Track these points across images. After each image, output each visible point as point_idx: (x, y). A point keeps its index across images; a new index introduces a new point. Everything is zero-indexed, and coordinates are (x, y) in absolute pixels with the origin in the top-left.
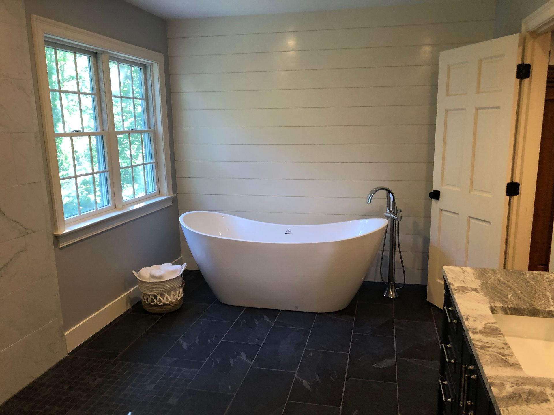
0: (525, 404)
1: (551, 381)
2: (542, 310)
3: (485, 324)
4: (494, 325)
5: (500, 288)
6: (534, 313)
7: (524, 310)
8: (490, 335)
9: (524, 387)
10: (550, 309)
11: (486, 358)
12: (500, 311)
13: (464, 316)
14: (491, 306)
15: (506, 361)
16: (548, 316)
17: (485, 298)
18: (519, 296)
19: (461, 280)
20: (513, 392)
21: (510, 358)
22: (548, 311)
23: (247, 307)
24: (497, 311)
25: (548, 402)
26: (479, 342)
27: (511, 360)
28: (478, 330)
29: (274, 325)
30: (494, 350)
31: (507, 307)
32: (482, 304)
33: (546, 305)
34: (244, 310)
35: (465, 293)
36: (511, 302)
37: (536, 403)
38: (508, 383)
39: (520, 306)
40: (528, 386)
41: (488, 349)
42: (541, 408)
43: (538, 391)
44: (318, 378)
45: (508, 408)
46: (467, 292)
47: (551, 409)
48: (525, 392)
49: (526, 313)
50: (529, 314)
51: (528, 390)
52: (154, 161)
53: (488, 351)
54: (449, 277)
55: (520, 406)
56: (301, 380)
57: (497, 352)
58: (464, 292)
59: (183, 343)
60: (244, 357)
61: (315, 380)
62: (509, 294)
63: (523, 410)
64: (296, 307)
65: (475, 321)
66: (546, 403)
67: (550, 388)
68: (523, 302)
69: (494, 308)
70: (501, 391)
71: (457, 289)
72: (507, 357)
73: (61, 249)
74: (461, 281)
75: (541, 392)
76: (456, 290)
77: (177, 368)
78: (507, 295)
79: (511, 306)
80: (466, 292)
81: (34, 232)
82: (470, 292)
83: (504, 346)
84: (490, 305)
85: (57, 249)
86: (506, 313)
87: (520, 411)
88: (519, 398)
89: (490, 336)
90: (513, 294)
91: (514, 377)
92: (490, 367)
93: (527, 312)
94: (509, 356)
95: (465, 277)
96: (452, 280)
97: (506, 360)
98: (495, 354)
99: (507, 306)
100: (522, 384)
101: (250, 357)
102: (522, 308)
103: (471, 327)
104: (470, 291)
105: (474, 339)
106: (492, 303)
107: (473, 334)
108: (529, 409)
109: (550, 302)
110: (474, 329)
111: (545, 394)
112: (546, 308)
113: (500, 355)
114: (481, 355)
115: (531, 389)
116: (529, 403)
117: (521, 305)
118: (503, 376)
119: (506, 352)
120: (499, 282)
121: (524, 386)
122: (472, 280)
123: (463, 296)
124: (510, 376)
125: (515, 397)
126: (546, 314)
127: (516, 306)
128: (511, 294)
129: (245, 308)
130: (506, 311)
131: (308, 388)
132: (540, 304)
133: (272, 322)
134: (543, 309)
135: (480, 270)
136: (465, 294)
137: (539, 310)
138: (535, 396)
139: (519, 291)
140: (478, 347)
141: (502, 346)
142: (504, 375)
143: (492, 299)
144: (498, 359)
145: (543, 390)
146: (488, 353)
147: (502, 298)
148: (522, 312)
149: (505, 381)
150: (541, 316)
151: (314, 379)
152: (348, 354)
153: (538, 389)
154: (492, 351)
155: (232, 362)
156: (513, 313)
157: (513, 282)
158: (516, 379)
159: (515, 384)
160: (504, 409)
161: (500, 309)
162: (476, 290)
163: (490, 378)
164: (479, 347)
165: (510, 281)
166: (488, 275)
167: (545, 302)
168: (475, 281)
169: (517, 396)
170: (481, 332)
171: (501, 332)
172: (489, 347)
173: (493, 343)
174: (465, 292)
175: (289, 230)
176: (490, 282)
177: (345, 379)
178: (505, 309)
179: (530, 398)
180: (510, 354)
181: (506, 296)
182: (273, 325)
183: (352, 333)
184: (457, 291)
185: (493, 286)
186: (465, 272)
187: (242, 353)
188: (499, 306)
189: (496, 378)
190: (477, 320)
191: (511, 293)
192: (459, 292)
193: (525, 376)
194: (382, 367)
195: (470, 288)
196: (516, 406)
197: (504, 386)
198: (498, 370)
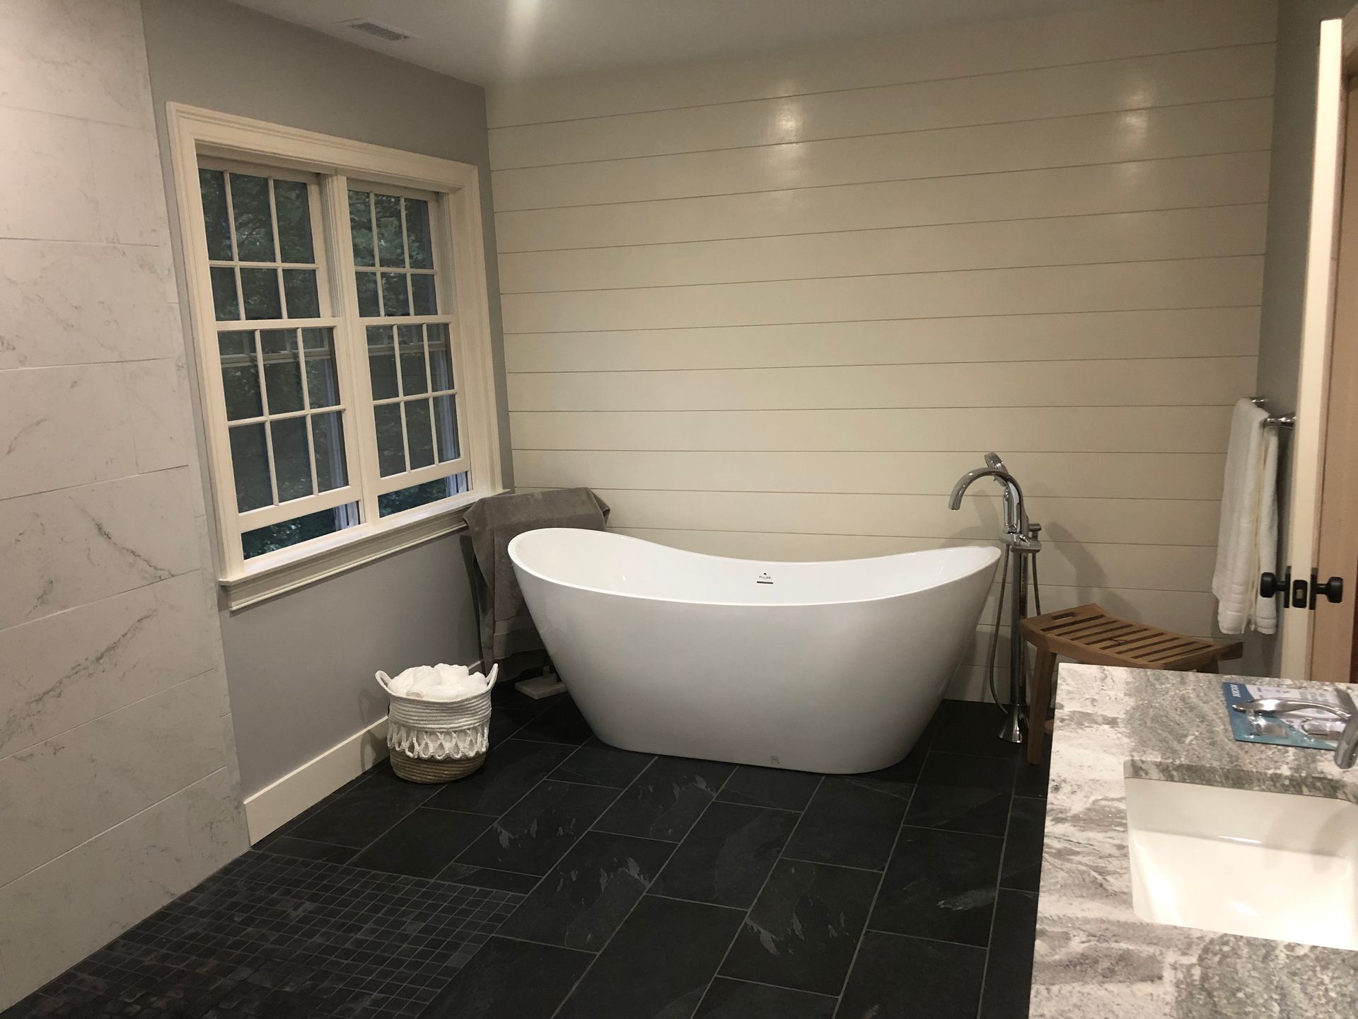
0: (1097, 982)
1: (1189, 935)
2: (1257, 772)
3: (1095, 802)
4: (1116, 804)
5: (1177, 717)
6: (1238, 779)
7: (1212, 770)
8: (1092, 825)
9: (1114, 945)
10: (1278, 772)
11: (1057, 877)
12: (1154, 773)
13: (1054, 781)
14: (1133, 761)
15: (1101, 885)
16: (1272, 788)
17: (1126, 740)
18: (1215, 739)
19: (1088, 697)
20: (1082, 955)
21: (1116, 879)
22: (1271, 775)
23: (661, 756)
24: (1147, 773)
25: (1159, 982)
26: (1059, 841)
27: (1114, 883)
28: (1069, 814)
29: (716, 799)
30: (1085, 860)
31: (1172, 763)
32: (1113, 754)
33: (1272, 760)
34: (654, 760)
35: (1081, 728)
36: (1188, 751)
37: (1125, 982)
38: (1082, 932)
39: (1203, 762)
40: (1125, 943)
41: (1071, 857)
42: (1132, 991)
43: (1144, 955)
44: (798, 926)
45: (1051, 987)
46: (1088, 727)
47: (1155, 998)
48: (1110, 956)
49: (1218, 778)
50: (1224, 781)
51: (1120, 952)
53: (1069, 860)
54: (1062, 690)
55: (1086, 983)
56: (756, 930)
57: (1091, 863)
58: (1082, 724)
59: (501, 832)
60: (634, 870)
61: (789, 930)
62: (1190, 733)
63: (1086, 995)
64: (774, 759)
65: (1074, 792)
66: (1149, 983)
67: (1179, 949)
68: (1216, 752)
69: (1140, 764)
70: (1053, 950)
71: (1067, 717)
72: (1109, 878)
73: (234, 613)
74: (1088, 699)
75: (1152, 958)
76: (1062, 720)
77: (478, 889)
78: (1186, 736)
79: (1183, 760)
80: (1087, 724)
81: (173, 576)
82: (1096, 726)
83: (1114, 851)
84: (1129, 758)
85: (226, 613)
86: (1171, 779)
87: (1079, 995)
88: (1090, 967)
89: (1092, 829)
90: (1201, 734)
91: (1102, 921)
92: (1054, 897)
93: (1220, 776)
94: (1116, 876)
95: (1103, 689)
96: (1066, 697)
97: (1104, 882)
98: (1084, 868)
99: (1170, 761)
100: (1113, 939)
101: (649, 870)
102: (1208, 765)
103: (1055, 807)
104: (1097, 723)
105: (1050, 834)
106: (1139, 752)
107: (1053, 823)
108: (1102, 993)
109: (1286, 755)
110: (1062, 812)
111: (1159, 962)
112: (1269, 769)
113: (1095, 871)
114: (1049, 869)
115: (1128, 950)
116: (1108, 979)
117: (1210, 760)
118: (1077, 918)
119: (1113, 865)
120: (1180, 705)
121: (1116, 941)
122: (1116, 699)
123: (1073, 735)
124: (1092, 919)
125: (1081, 964)
126: (1267, 783)
127: (1195, 762)
128: (1197, 733)
129: (656, 757)
130: (1168, 773)
131: (771, 948)
132: (1258, 757)
133: (713, 793)
134: (1259, 770)
135: (1146, 675)
136: (1080, 731)
137: (1248, 771)
138: (1132, 965)
139: (1222, 727)
140: (1051, 852)
141: (1110, 852)
142: (1080, 915)
143: (1143, 744)
144: (1084, 880)
145: (1157, 953)
146: (1068, 865)
147: (1167, 743)
148: (1207, 774)
149: (1075, 929)
150: (1255, 789)
152: (881, 874)
153: (1147, 950)
154: (1080, 863)
155: (604, 880)
156: (1186, 779)
157: (1217, 704)
158: (1103, 926)
159: (1095, 936)
160: (1042, 988)
161: (1155, 767)
162: (1112, 722)
163: (1042, 922)
164: (1053, 851)
165: (1212, 701)
166: (1164, 686)
167: (1273, 753)
168: (1122, 700)
169: (1087, 962)
170: (1076, 819)
171: (1124, 821)
172: (1077, 853)
173: (1091, 845)
174: (1083, 726)
175: (766, 574)
176: (1159, 703)
177: (863, 933)
178: (1165, 766)
179: (1116, 969)
180: (1118, 870)
181: (1180, 738)
182: (713, 800)
183: (902, 825)
184: (1067, 722)
185: (1162, 714)
186: (1108, 678)
187: (631, 862)
188: (1151, 761)
189: (1060, 920)
190: (1078, 792)
191: (1197, 731)
192: (1068, 725)
193: (1129, 921)
194: (959, 908)
195: (1102, 715)
196: (1075, 984)
197: (1067, 939)
198: (1071, 904)
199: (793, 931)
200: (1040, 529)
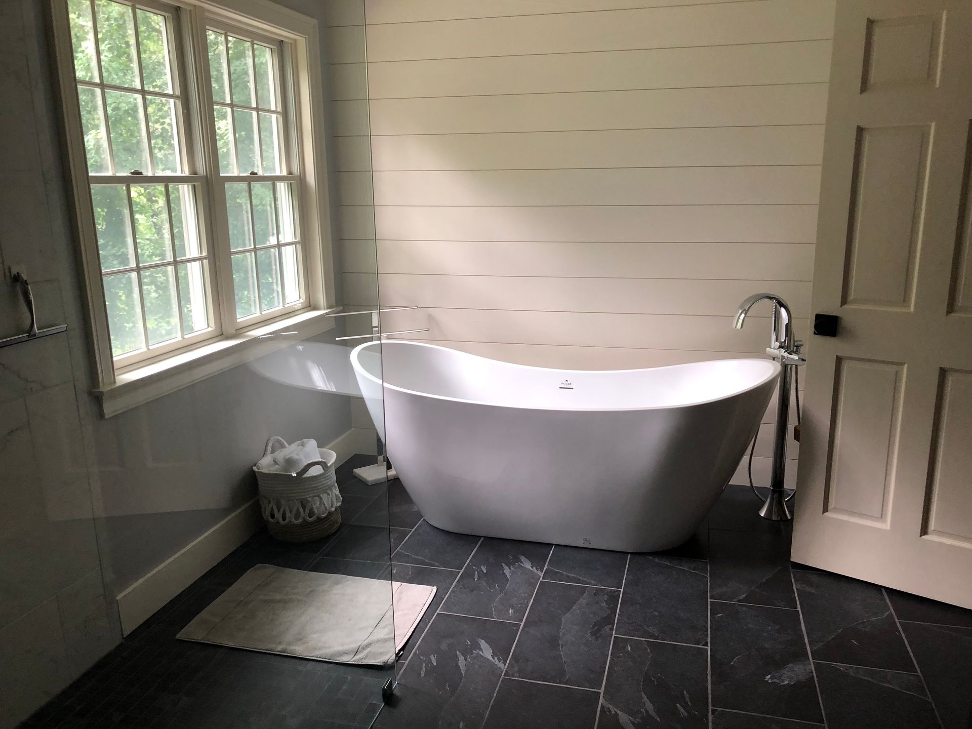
23: (485, 537)
29: (543, 578)
34: (480, 543)
44: (649, 706)
52: (298, 239)
56: (613, 712)
60: (487, 651)
61: (644, 711)
64: (586, 540)
81: (45, 388)
101: (501, 651)
129: (482, 539)
133: (539, 573)
151: (642, 710)
152: (707, 650)
155: (462, 662)
175: (566, 381)
177: (710, 712)
182: (541, 579)
183: (709, 600)
187: (483, 644)
194: (786, 682)
199: (647, 712)
200: (802, 345)
